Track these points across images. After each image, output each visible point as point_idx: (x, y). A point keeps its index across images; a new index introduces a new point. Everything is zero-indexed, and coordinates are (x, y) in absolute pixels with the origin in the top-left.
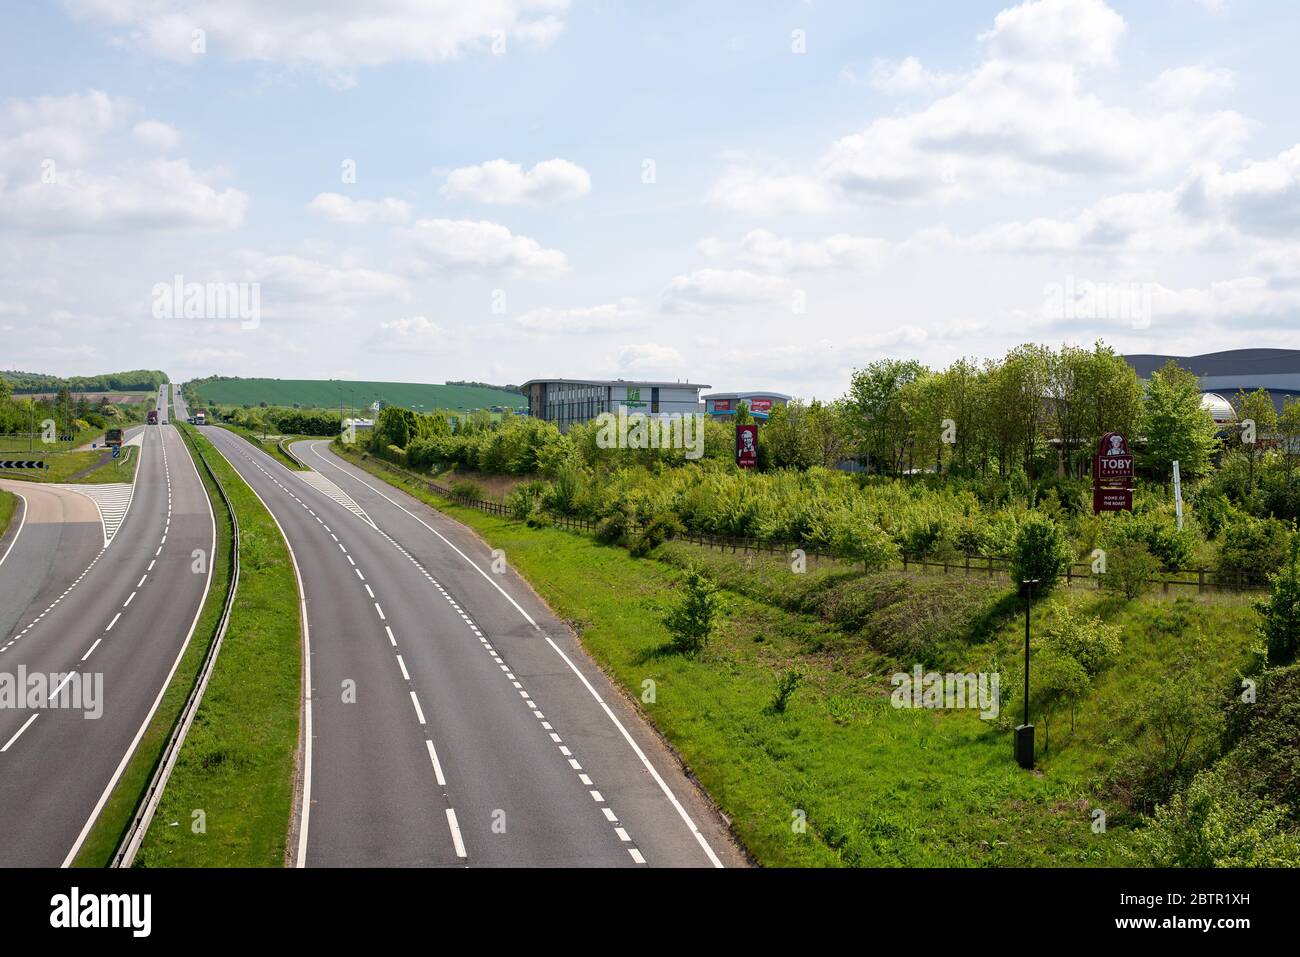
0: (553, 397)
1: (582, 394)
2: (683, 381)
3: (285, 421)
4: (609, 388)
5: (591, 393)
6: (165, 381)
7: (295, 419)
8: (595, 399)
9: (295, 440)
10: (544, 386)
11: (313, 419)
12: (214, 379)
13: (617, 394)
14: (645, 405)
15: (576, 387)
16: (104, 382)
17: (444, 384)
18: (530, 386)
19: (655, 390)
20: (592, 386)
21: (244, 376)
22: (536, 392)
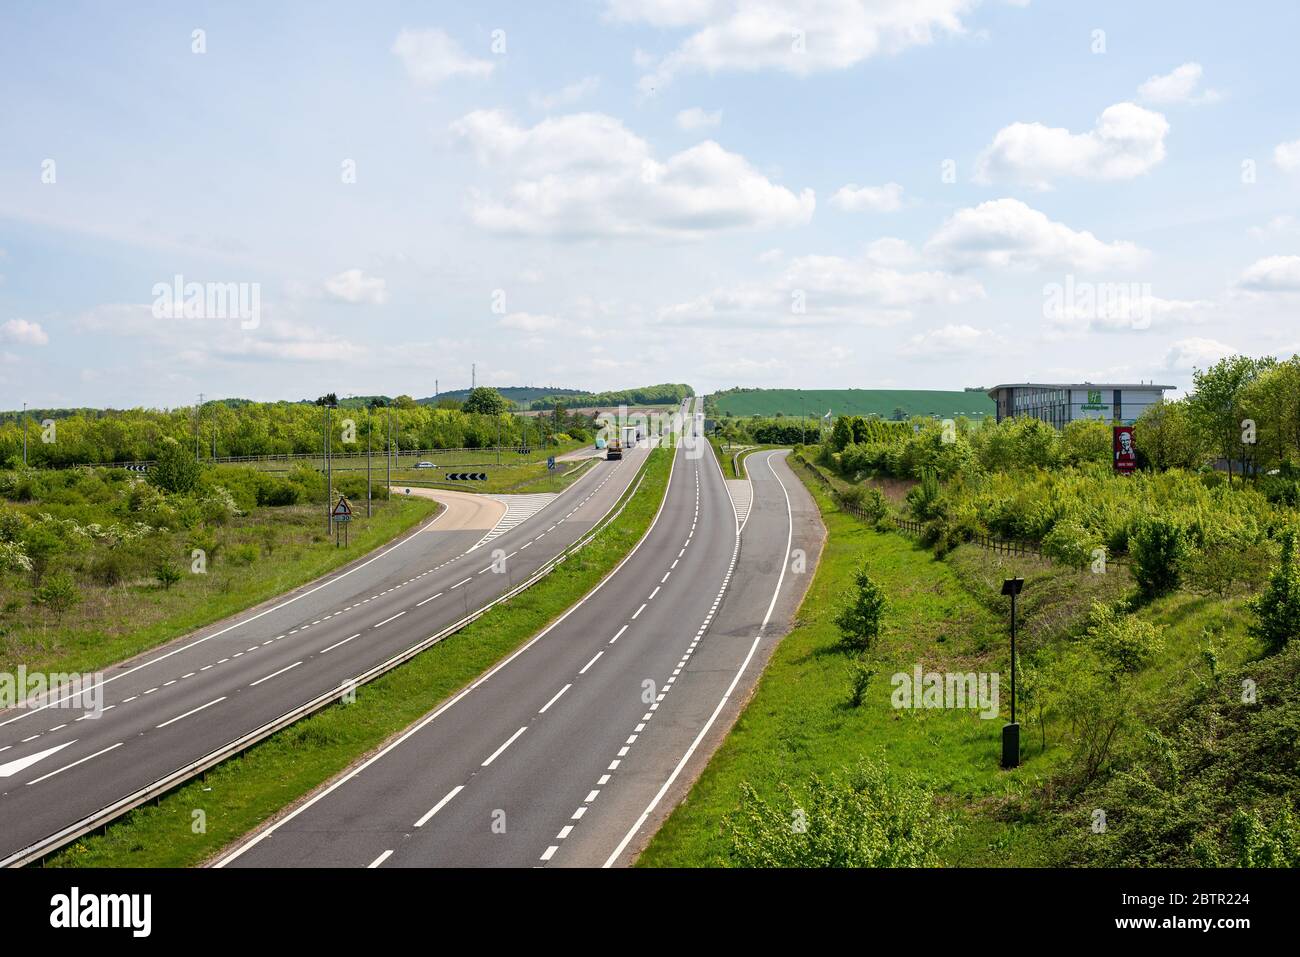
0: (1019, 401)
1: (1045, 398)
2: (1147, 383)
3: (761, 431)
4: (1070, 391)
5: (1053, 397)
6: (690, 394)
7: (770, 429)
8: (1057, 403)
9: (761, 450)
10: (1011, 391)
11: (789, 428)
12: (735, 391)
13: (1079, 398)
14: (1106, 408)
15: (1039, 391)
16: (630, 396)
17: (963, 391)
18: (996, 392)
19: (1117, 392)
20: (1054, 390)
21: (765, 387)
22: (1003, 397)
